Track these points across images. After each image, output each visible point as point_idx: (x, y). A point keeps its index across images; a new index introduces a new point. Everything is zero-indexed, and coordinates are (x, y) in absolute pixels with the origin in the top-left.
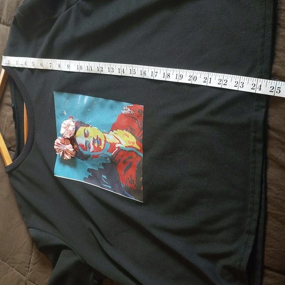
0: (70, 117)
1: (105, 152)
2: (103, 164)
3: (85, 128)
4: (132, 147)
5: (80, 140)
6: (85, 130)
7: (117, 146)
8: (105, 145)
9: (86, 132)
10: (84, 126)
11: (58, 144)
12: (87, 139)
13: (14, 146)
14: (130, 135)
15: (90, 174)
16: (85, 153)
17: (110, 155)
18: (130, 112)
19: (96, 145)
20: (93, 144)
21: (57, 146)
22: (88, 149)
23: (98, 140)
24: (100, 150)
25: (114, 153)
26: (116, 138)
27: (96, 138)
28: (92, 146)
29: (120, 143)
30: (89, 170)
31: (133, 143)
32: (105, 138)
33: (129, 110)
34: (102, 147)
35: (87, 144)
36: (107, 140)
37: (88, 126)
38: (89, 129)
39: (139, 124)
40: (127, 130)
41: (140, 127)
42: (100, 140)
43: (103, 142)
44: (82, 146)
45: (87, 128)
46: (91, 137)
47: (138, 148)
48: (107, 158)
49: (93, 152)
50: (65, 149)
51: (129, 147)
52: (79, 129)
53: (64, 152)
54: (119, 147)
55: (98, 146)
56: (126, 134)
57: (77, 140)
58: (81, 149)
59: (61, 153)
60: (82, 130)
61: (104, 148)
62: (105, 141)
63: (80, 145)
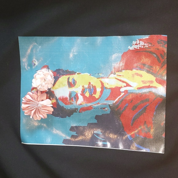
0: (44, 67)
1: (103, 102)
2: (97, 117)
3: (68, 76)
6: (68, 79)
7: (123, 89)
8: (102, 92)
9: (70, 80)
10: (66, 75)
11: (28, 101)
12: (73, 89)
14: (144, 73)
15: (74, 133)
16: (68, 107)
17: (111, 102)
18: (144, 46)
19: (87, 95)
20: (83, 94)
21: (26, 104)
22: (74, 102)
24: (95, 99)
25: (117, 99)
26: (120, 80)
27: (86, 86)
28: (80, 97)
29: (128, 85)
30: (72, 129)
31: (151, 82)
32: (102, 84)
33: (142, 43)
34: (97, 96)
35: (73, 96)
36: (106, 85)
37: (73, 73)
38: (76, 77)
39: (158, 58)
41: (162, 61)
42: (95, 88)
43: (99, 90)
44: (64, 100)
45: (71, 77)
46: (79, 86)
48: (104, 108)
52: (60, 79)
53: (38, 111)
54: (126, 91)
55: (91, 95)
56: (137, 74)
57: (55, 93)
58: (61, 104)
59: (33, 112)
60: (63, 79)
61: (100, 96)
62: (103, 87)
63: (60, 99)
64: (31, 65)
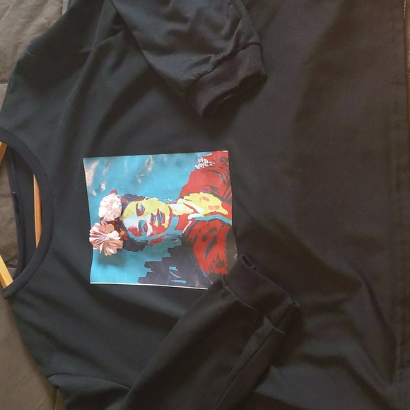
0: (112, 192)
1: (172, 231)
2: (170, 250)
3: (137, 202)
4: (215, 213)
5: (131, 222)
6: (137, 205)
7: (190, 217)
8: (170, 220)
9: (139, 208)
10: (135, 200)
11: (95, 233)
12: (141, 218)
13: (15, 257)
14: (211, 197)
15: (149, 270)
16: (139, 239)
17: (180, 233)
18: (209, 164)
19: (156, 224)
20: (152, 224)
21: (93, 237)
22: (143, 233)
23: (160, 216)
24: (164, 229)
25: (185, 229)
26: (188, 206)
27: (155, 214)
28: (150, 227)
29: (195, 212)
30: (147, 265)
31: (218, 207)
32: (171, 210)
33: (206, 161)
34: (166, 225)
35: (142, 226)
36: (174, 213)
37: (142, 198)
38: (144, 203)
39: (223, 178)
40: (205, 191)
41: (227, 181)
42: (163, 215)
43: (167, 218)
44: (134, 230)
45: (140, 203)
46: (148, 213)
47: (225, 212)
48: (175, 240)
49: (152, 235)
50: (107, 239)
51: (211, 214)
52: (129, 206)
53: (107, 244)
54: (193, 219)
55: (160, 224)
56: (204, 198)
57: (124, 222)
58: (131, 235)
59: (101, 246)
60: (132, 206)
61: (169, 225)
62: (171, 215)
63: (129, 229)
64: (98, 190)
